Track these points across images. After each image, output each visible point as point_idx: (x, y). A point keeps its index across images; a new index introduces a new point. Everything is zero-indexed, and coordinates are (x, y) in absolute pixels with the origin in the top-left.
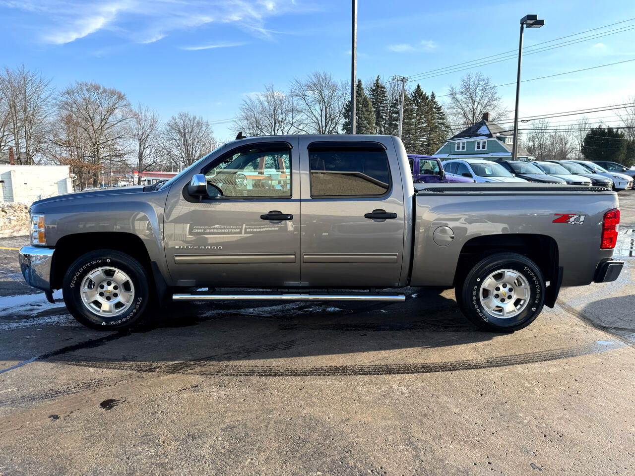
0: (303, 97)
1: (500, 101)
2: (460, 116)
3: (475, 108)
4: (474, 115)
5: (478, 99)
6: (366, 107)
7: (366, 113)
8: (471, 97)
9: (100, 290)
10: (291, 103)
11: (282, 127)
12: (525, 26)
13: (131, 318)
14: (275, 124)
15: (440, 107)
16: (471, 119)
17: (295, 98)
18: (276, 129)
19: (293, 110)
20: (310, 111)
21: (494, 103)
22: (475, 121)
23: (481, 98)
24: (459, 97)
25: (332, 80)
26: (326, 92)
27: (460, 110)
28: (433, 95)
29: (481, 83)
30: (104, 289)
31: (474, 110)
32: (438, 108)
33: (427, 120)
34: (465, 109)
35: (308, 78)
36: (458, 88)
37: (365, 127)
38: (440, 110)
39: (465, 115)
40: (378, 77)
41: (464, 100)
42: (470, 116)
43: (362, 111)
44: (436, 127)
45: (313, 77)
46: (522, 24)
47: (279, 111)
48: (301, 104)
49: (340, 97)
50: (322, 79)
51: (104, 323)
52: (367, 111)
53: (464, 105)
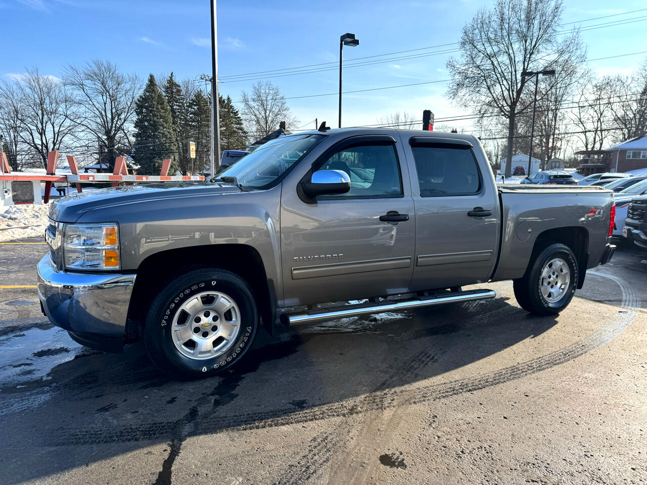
0: (81, 86)
1: (289, 112)
2: (254, 123)
3: (267, 115)
4: (267, 123)
5: (269, 107)
6: (161, 104)
7: (163, 111)
8: (262, 105)
9: (195, 325)
10: (63, 92)
11: (52, 119)
12: (343, 42)
13: (238, 355)
14: (43, 115)
15: (237, 112)
16: (264, 126)
17: (68, 87)
18: (44, 122)
19: (66, 101)
20: (91, 103)
21: (284, 112)
22: (268, 129)
23: (272, 107)
24: (252, 103)
25: (117, 72)
26: (110, 84)
27: (253, 117)
28: (229, 98)
29: (271, 92)
30: (202, 322)
31: (266, 118)
32: (235, 113)
33: (226, 124)
34: (258, 116)
35: (87, 65)
36: (250, 95)
37: (162, 125)
38: (237, 115)
39: (258, 122)
40: (172, 74)
41: (256, 107)
42: (262, 123)
43: (157, 109)
44: (235, 132)
45: (93, 65)
46: (341, 41)
47: (47, 101)
48: (78, 94)
49: (127, 92)
50: (105, 68)
51: (205, 369)
52: (162, 108)
53: (257, 113)
